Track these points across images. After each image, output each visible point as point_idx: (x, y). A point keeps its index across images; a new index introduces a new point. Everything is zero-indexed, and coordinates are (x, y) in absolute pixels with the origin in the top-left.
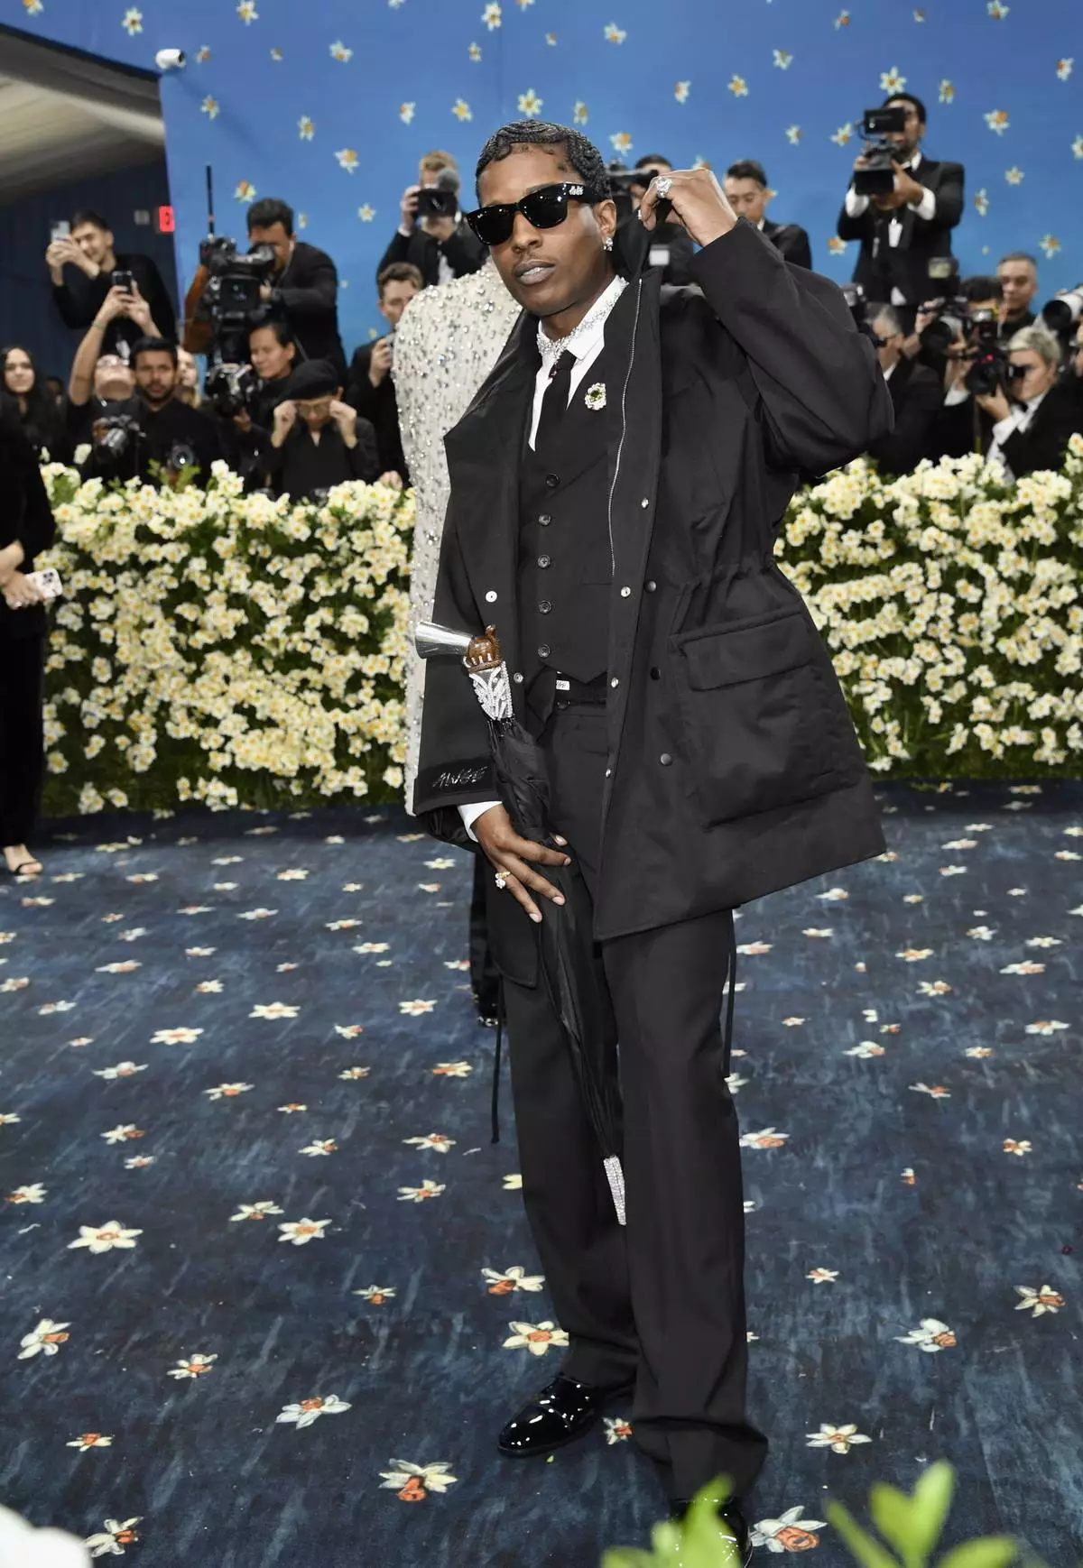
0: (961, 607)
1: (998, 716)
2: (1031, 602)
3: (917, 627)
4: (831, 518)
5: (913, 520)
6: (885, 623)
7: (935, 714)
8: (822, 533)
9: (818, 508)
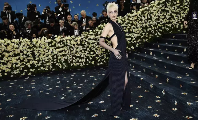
0: (71, 51)
1: (76, 62)
2: (78, 50)
3: (67, 53)
4: (57, 42)
5: (65, 42)
6: (63, 53)
7: (69, 62)
8: (56, 43)
9: (55, 41)
